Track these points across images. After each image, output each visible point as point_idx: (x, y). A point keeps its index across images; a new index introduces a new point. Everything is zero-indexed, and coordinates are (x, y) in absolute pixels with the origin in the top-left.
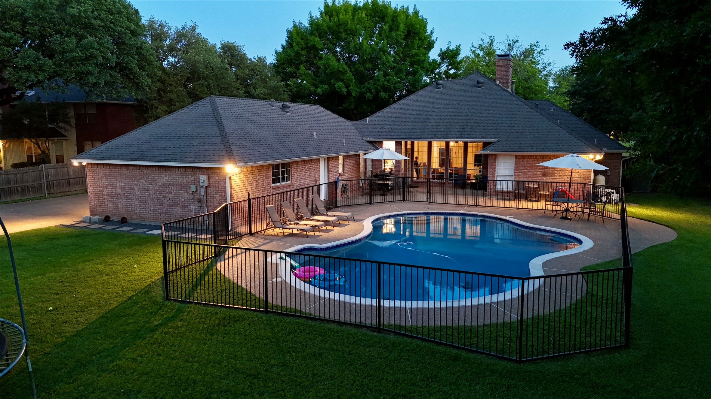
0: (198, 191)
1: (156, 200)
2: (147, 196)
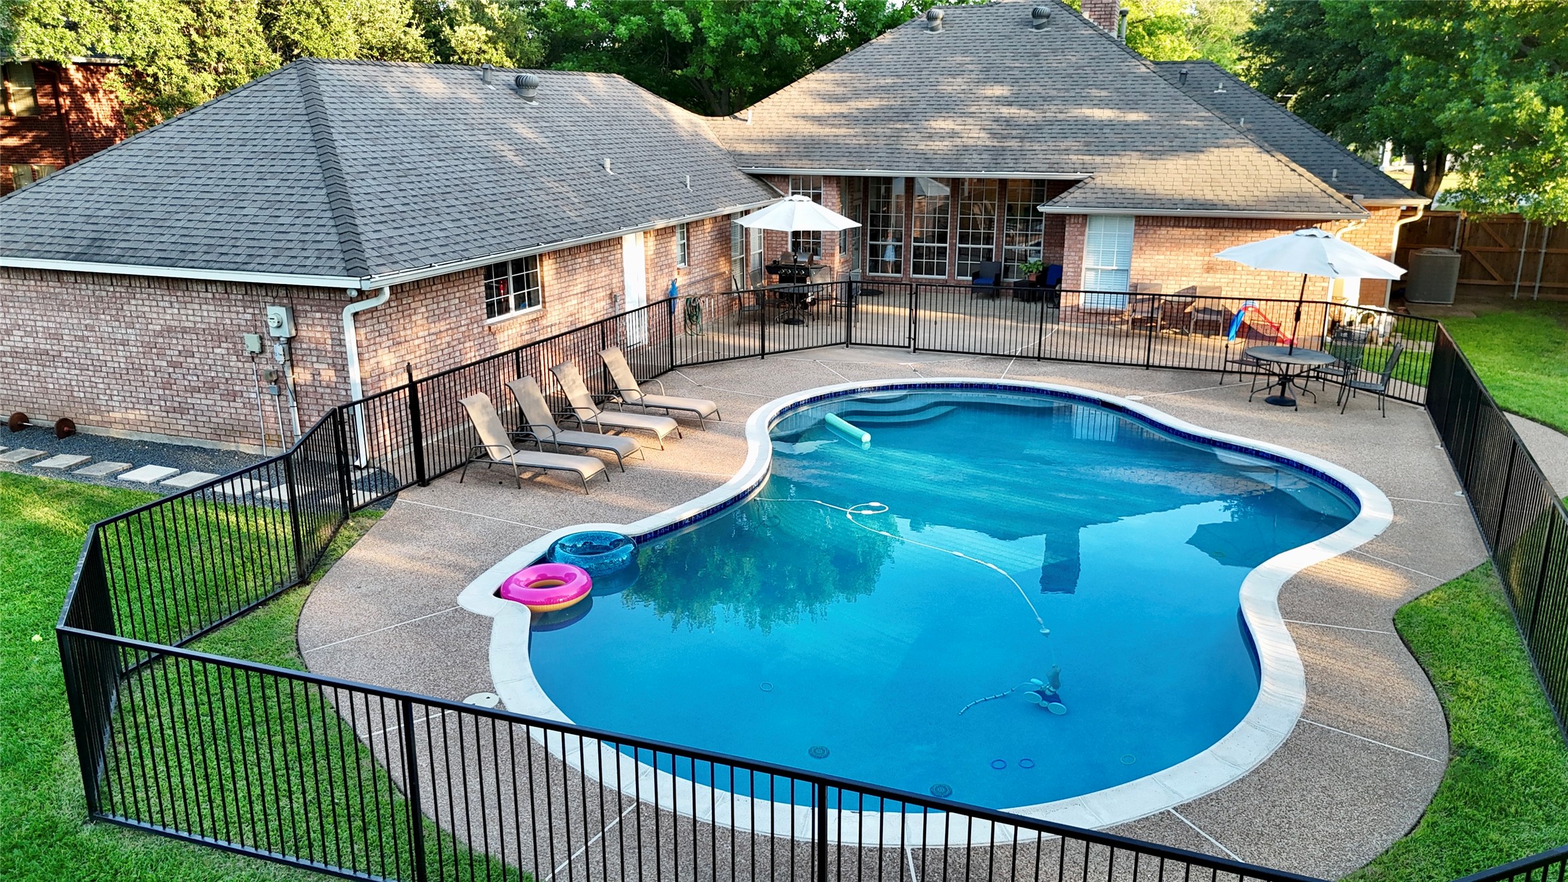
0: (268, 350)
1: (152, 374)
2: (123, 360)
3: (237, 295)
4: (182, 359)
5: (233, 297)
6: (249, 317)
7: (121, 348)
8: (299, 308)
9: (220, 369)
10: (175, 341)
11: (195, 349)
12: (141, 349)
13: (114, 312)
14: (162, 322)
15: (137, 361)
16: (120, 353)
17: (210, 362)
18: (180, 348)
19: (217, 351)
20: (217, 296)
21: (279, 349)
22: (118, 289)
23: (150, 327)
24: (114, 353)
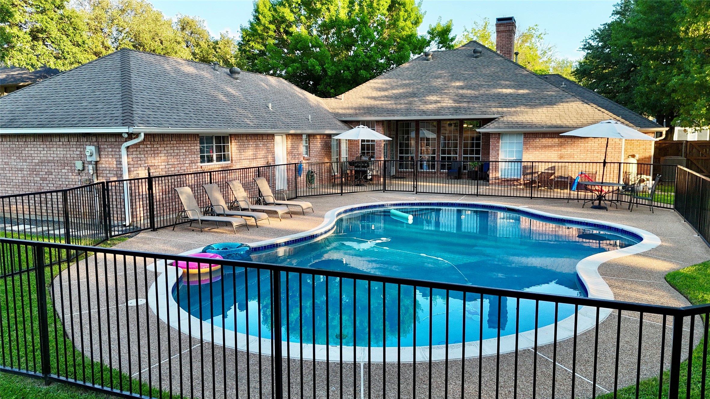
0: (86, 169)
1: (33, 184)
2: (20, 178)
3: (73, 141)
4: (47, 176)
5: (71, 143)
6: (78, 153)
7: (20, 172)
8: (102, 146)
9: (64, 180)
10: (44, 167)
11: (53, 171)
12: (29, 172)
13: (18, 155)
14: (39, 158)
15: (26, 178)
16: (19, 175)
17: (59, 177)
18: (46, 170)
19: (63, 171)
20: (64, 143)
21: (91, 167)
22: (20, 143)
23: (34, 161)
24: (16, 175)
